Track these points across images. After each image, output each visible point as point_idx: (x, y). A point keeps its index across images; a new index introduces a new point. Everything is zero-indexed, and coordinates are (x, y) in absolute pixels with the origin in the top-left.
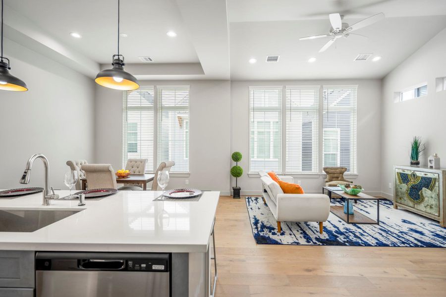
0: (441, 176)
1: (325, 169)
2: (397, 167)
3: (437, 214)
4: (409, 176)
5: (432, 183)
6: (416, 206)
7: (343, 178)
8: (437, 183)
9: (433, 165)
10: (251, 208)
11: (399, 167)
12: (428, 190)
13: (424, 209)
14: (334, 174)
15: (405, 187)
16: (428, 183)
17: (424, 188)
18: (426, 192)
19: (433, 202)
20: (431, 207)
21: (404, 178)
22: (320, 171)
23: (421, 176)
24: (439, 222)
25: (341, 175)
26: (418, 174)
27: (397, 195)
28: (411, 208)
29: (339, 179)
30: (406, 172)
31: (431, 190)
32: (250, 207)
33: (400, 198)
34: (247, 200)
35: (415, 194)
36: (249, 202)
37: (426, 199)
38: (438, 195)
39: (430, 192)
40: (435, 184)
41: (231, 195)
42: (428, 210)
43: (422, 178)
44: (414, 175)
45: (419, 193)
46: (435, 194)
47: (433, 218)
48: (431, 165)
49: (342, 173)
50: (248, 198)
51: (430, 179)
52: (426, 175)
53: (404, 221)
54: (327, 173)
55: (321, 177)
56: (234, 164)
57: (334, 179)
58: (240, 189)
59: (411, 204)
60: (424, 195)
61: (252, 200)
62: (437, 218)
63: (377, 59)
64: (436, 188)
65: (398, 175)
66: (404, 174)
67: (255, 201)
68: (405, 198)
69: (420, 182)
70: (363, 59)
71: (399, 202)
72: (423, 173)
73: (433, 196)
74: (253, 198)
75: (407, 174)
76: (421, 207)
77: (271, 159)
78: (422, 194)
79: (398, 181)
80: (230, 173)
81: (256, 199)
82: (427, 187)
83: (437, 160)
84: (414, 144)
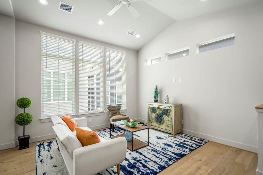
0: (173, 108)
1: (108, 108)
2: (149, 103)
3: (171, 130)
4: (156, 109)
5: (168, 113)
6: (160, 126)
7: (119, 112)
8: (171, 112)
9: (166, 101)
10: (41, 161)
11: (150, 103)
12: (166, 116)
13: (164, 128)
14: (114, 110)
15: (154, 115)
16: (166, 112)
17: (164, 115)
18: (165, 117)
19: (169, 123)
20: (168, 126)
21: (153, 110)
22: (105, 109)
23: (163, 108)
24: (172, 134)
25: (118, 111)
26: (161, 107)
27: (149, 120)
28: (157, 128)
29: (117, 113)
30: (155, 106)
31: (168, 116)
32: (41, 158)
33: (151, 122)
34: (38, 148)
35: (160, 119)
36: (40, 150)
37: (165, 122)
38: (172, 119)
39: (168, 117)
40: (170, 112)
41: (17, 146)
42: (167, 128)
43: (164, 110)
44: (159, 108)
45: (162, 118)
46: (170, 118)
47: (169, 132)
48: (166, 102)
49: (119, 109)
50: (40, 146)
51: (167, 110)
52: (165, 107)
53: (158, 138)
54: (110, 110)
55: (106, 114)
56: (21, 111)
57: (114, 114)
58: (29, 138)
59: (157, 125)
60: (164, 119)
61: (44, 148)
62: (171, 132)
63: (138, 36)
64: (171, 115)
65: (150, 108)
66: (153, 108)
67: (47, 148)
68: (154, 122)
69: (162, 112)
70: (131, 34)
71: (151, 124)
72: (164, 107)
73: (169, 120)
74: (46, 144)
75: (155, 108)
76: (163, 127)
77: (66, 101)
78: (163, 119)
79: (150, 112)
80: (14, 122)
81: (49, 145)
82: (166, 115)
83: (168, 98)
84: (156, 89)
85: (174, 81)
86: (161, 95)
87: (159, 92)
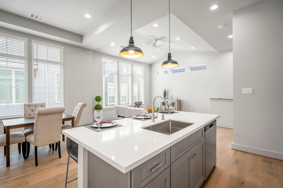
0: (176, 102)
2: (161, 100)
8: (175, 104)
15: (164, 107)
22: (132, 104)
38: (176, 108)
48: (171, 99)
49: (141, 104)
51: (173, 103)
54: (136, 104)
64: (175, 106)
65: (161, 103)
66: (164, 102)
72: (170, 101)
73: (174, 108)
79: (161, 105)
83: (173, 97)
84: (165, 92)
85: (176, 86)
86: (167, 95)
87: (166, 93)
